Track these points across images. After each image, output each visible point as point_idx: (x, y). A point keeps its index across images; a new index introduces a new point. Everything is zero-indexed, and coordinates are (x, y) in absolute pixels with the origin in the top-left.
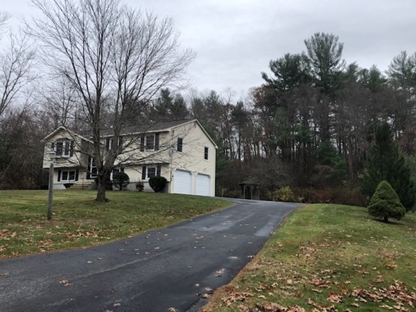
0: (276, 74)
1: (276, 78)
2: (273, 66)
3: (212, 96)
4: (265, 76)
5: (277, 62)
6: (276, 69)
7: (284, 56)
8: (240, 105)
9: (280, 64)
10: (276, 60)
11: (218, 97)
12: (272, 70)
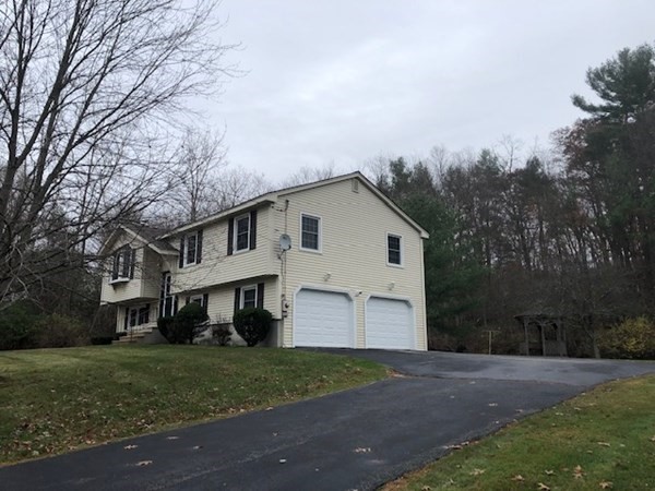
0: (605, 96)
1: (604, 103)
2: (595, 79)
3: (484, 158)
4: (578, 102)
5: (603, 70)
6: (602, 85)
7: (616, 57)
8: (534, 164)
9: (610, 73)
10: (599, 66)
11: (496, 158)
12: (595, 87)
